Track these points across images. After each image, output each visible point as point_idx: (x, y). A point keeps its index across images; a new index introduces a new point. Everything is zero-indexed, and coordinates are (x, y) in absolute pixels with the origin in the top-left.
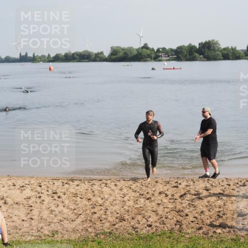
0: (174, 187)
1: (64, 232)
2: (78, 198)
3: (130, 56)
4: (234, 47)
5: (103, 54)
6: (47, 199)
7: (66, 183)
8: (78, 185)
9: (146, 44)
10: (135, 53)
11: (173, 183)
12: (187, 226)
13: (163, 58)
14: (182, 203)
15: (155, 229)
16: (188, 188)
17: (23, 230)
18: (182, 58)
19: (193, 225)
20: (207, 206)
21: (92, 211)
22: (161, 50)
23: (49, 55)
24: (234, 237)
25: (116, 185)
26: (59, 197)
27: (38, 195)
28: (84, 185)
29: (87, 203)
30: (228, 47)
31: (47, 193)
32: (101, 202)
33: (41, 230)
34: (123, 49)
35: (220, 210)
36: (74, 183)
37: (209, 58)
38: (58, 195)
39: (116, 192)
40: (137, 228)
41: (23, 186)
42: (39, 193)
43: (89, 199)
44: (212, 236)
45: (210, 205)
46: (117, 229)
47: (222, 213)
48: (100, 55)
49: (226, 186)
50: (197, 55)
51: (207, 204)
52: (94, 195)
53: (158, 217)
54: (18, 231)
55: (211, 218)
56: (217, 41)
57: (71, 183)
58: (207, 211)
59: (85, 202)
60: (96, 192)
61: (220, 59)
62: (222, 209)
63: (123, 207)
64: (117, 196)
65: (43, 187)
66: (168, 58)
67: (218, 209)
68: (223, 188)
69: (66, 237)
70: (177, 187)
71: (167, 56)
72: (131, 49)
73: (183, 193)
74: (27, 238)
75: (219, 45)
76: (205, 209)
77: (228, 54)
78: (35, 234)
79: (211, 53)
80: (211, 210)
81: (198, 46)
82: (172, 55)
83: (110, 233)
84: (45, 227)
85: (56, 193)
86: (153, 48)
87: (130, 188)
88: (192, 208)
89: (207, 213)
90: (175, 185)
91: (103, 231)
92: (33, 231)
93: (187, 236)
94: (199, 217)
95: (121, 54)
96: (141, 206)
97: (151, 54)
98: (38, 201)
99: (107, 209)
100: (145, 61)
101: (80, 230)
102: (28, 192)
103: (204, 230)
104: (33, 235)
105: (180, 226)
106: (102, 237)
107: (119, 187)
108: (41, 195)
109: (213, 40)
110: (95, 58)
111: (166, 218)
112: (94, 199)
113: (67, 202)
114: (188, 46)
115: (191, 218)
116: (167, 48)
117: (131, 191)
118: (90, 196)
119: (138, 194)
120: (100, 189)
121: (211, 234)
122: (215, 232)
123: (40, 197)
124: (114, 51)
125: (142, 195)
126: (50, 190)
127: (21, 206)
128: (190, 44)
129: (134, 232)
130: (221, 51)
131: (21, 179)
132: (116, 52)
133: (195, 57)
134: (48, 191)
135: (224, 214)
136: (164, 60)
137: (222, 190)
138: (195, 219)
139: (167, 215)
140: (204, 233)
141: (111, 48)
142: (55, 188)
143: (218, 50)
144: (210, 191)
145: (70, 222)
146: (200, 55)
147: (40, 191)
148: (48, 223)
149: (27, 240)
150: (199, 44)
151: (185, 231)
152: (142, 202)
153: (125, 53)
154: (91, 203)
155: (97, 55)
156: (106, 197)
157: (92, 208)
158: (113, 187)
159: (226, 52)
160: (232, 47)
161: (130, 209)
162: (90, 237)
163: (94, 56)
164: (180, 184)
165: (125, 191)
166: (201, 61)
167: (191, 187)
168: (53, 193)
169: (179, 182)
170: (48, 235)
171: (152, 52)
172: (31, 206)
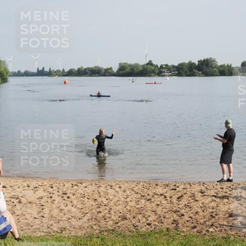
0: (172, 189)
1: (72, 229)
2: (86, 198)
3: (136, 71)
4: (229, 64)
5: (112, 69)
6: (58, 200)
7: (76, 185)
8: (86, 187)
9: (150, 61)
10: (141, 68)
11: (172, 186)
12: (183, 225)
13: (166, 74)
14: (179, 204)
15: (153, 227)
16: (185, 191)
17: (34, 227)
18: (183, 73)
19: (188, 224)
20: (201, 207)
21: (98, 210)
22: (164, 66)
23: (64, 70)
24: (225, 235)
25: (120, 187)
26: (68, 197)
27: (50, 196)
28: (92, 187)
29: (93, 203)
30: (224, 65)
31: (58, 194)
32: (106, 202)
33: (51, 227)
34: (130, 65)
35: (213, 210)
36: (82, 185)
37: (206, 74)
38: (68, 195)
39: (120, 193)
40: (138, 226)
41: (36, 187)
42: (50, 193)
43: (96, 200)
44: (205, 235)
45: (205, 206)
46: (119, 227)
47: (215, 213)
48: (109, 70)
49: (219, 189)
50: (196, 71)
51: (201, 205)
52: (100, 196)
53: (157, 217)
54: (30, 227)
55: (205, 218)
56: (214, 59)
57: (80, 184)
58: (201, 212)
59: (92, 202)
60: (102, 193)
61: (217, 75)
62: (215, 210)
63: (125, 207)
64: (121, 197)
65: (55, 188)
66: (170, 74)
67: (211, 210)
68: (217, 191)
69: (73, 233)
70: (175, 189)
71: (169, 71)
72: (137, 65)
73: (180, 194)
74: (38, 234)
75: (216, 62)
76: (199, 210)
77: (224, 71)
78: (45, 231)
79: (209, 70)
80: (205, 211)
81: (197, 63)
82: (174, 71)
83: (113, 230)
84: (54, 224)
85: (66, 194)
86: (157, 65)
87: (133, 190)
88: (187, 209)
89: (201, 214)
90: (174, 187)
91: (106, 229)
92: (44, 228)
93: (182, 234)
94: (194, 217)
95: (128, 70)
96: (142, 206)
97: (155, 70)
98: (50, 200)
99: (111, 209)
100: (150, 76)
101: (86, 228)
102: (40, 193)
103: (198, 228)
104: (43, 232)
105: (177, 225)
106: (106, 234)
107: (123, 189)
108: (52, 195)
109: (211, 58)
110: (105, 73)
111: (164, 218)
112: (99, 200)
113: (75, 202)
114: (188, 63)
115: (186, 218)
116: (170, 64)
117: (133, 193)
118: (96, 196)
119: (140, 196)
120: (105, 190)
121: (204, 232)
122: (207, 231)
123: (51, 197)
124: (122, 67)
125: (144, 196)
126: (60, 191)
127: (34, 205)
128: (190, 62)
129: (134, 230)
130: (218, 68)
131: (35, 181)
132: (123, 68)
133: (195, 73)
134: (58, 192)
135: (216, 215)
136: (167, 76)
137: (215, 193)
138: (190, 219)
139: (165, 214)
140: (197, 232)
141: (119, 64)
142: (65, 189)
143: (215, 67)
144: (205, 194)
145: (77, 220)
146: (199, 71)
147: (51, 192)
148: (58, 221)
149: (38, 235)
150: (199, 62)
151: (180, 230)
152: (143, 203)
153: (132, 69)
154: (97, 203)
155: (107, 70)
156: (111, 197)
157: (97, 207)
158: (118, 189)
159: (222, 69)
160: (228, 64)
161: (132, 209)
162: (95, 234)
163: (104, 71)
164: (178, 187)
165: (128, 192)
166: (200, 76)
167: (187, 190)
168: (64, 194)
169: (177, 185)
170: (57, 232)
171: (156, 68)
172: (43, 205)
